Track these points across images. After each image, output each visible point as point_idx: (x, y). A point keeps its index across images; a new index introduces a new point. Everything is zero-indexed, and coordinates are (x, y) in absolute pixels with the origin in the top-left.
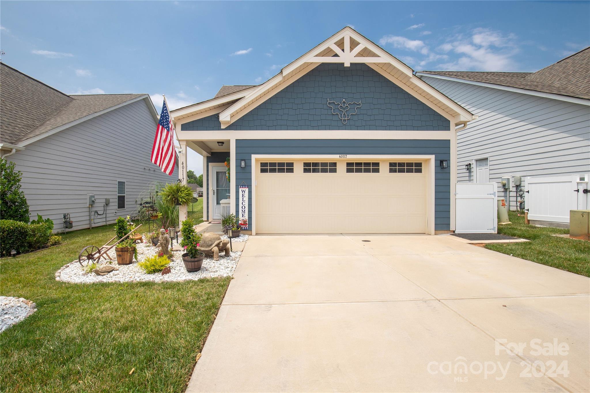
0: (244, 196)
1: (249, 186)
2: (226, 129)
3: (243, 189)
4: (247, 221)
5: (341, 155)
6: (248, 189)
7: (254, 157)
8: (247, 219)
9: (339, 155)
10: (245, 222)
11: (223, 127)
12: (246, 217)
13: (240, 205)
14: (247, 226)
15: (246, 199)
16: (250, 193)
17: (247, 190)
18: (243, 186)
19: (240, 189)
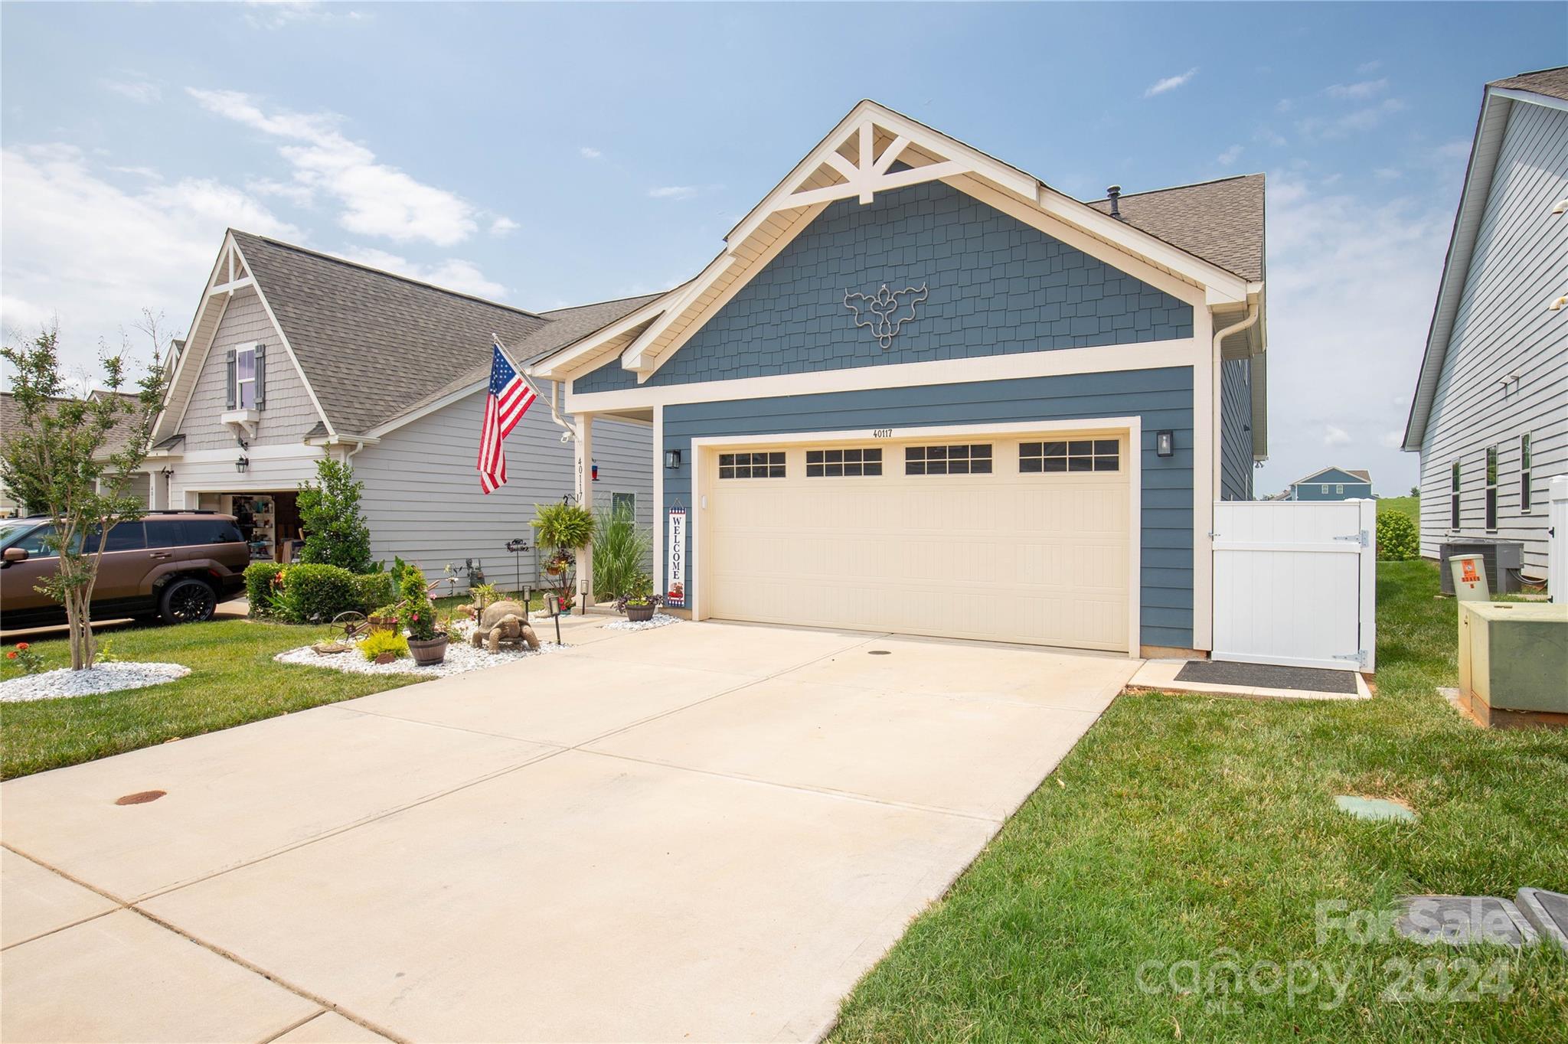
0: (677, 532)
1: (687, 510)
2: (646, 384)
3: (676, 516)
4: (683, 587)
5: (877, 430)
6: (684, 515)
7: (696, 443)
8: (683, 582)
9: (874, 430)
10: (678, 589)
11: (641, 380)
12: (682, 580)
13: (671, 552)
14: (683, 599)
15: (682, 538)
16: (689, 523)
17: (683, 518)
18: (678, 509)
19: (671, 516)
